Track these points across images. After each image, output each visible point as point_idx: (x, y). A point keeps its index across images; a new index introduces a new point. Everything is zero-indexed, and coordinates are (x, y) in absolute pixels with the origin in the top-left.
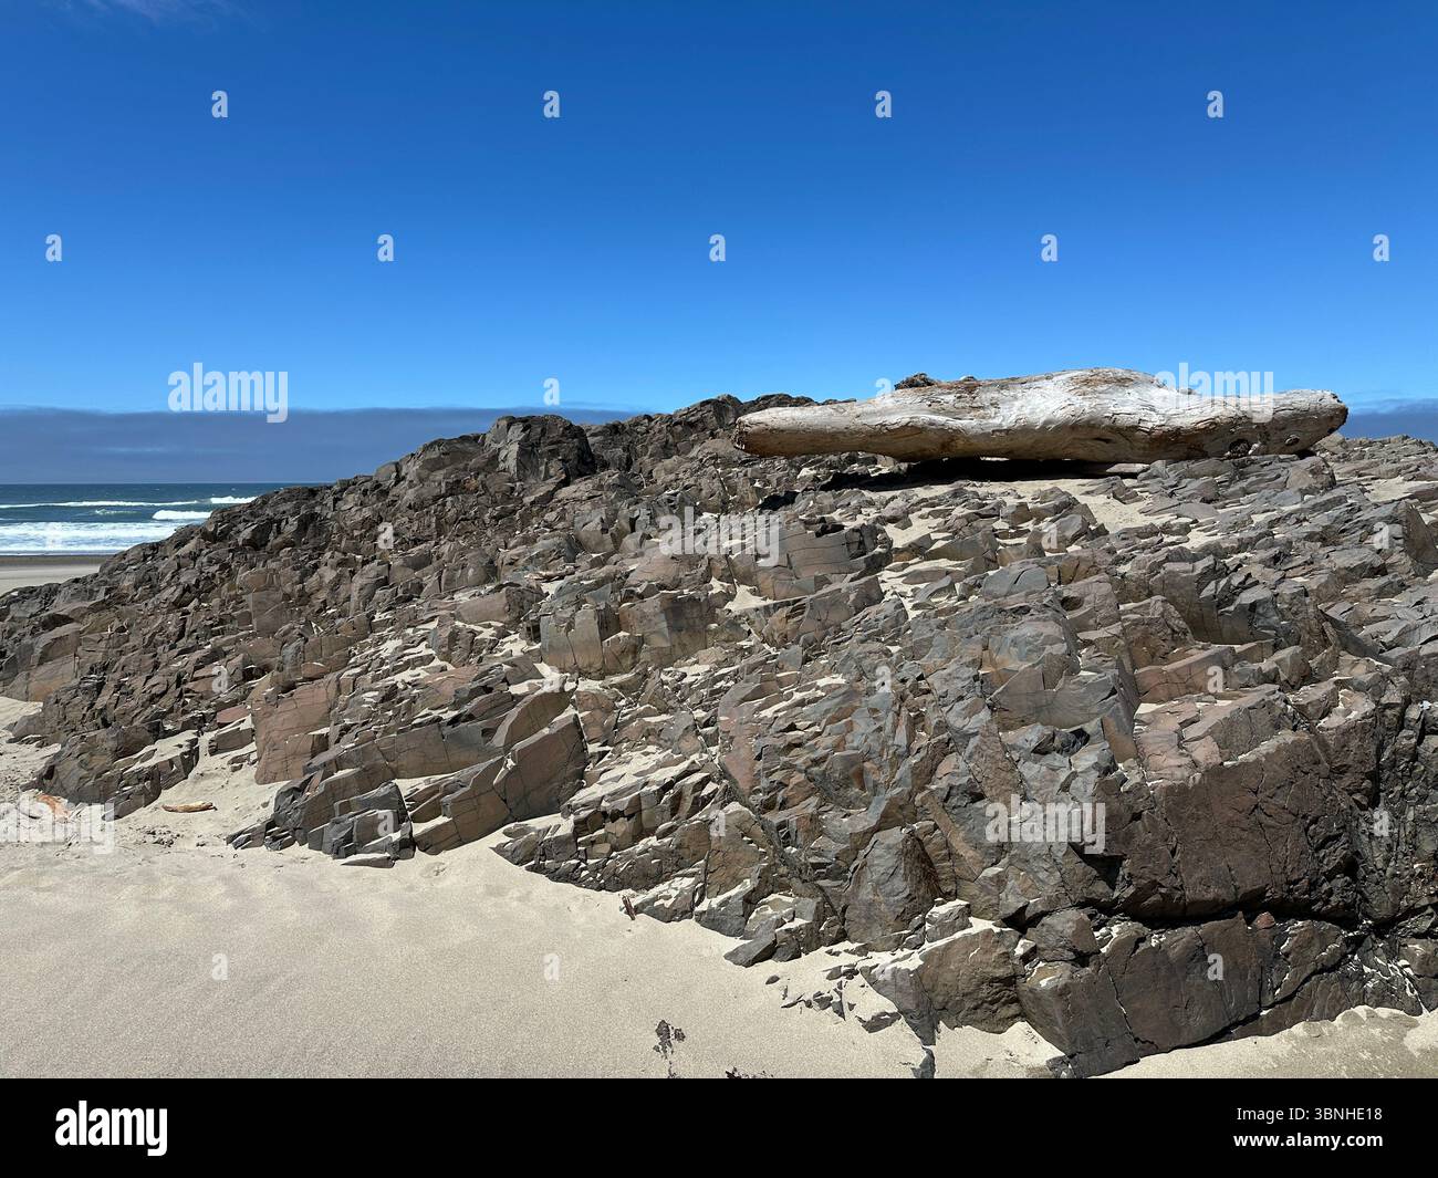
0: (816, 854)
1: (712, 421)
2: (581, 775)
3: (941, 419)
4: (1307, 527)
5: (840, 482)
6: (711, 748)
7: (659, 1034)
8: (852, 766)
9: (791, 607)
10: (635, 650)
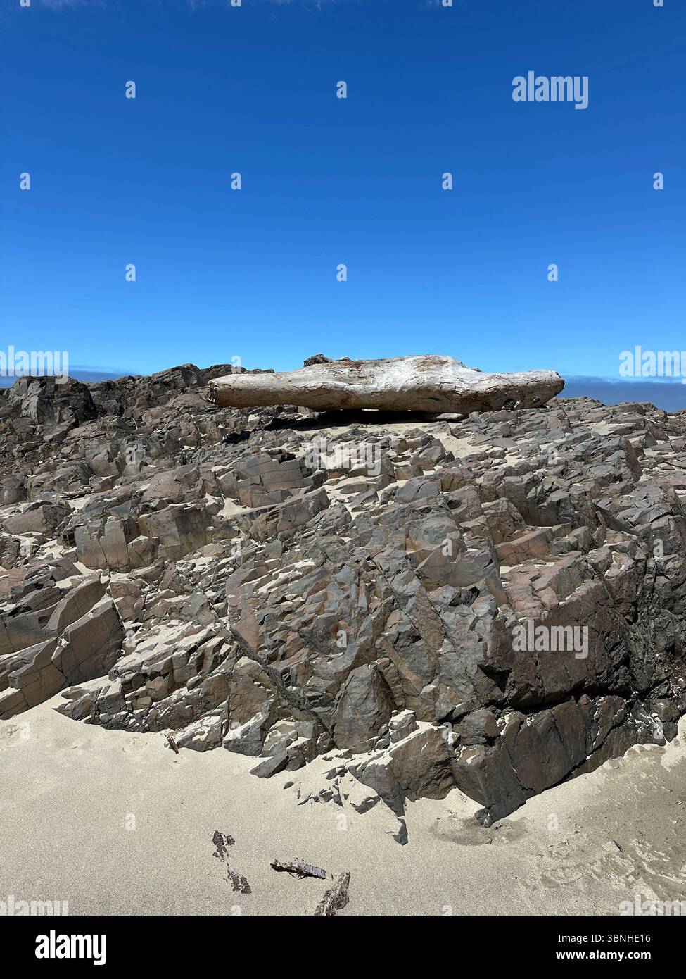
0: (311, 690)
1: (181, 382)
2: (121, 646)
3: (341, 384)
4: (572, 453)
5: (277, 425)
6: (222, 619)
7: (215, 843)
8: (331, 624)
9: (269, 513)
10: (153, 548)
